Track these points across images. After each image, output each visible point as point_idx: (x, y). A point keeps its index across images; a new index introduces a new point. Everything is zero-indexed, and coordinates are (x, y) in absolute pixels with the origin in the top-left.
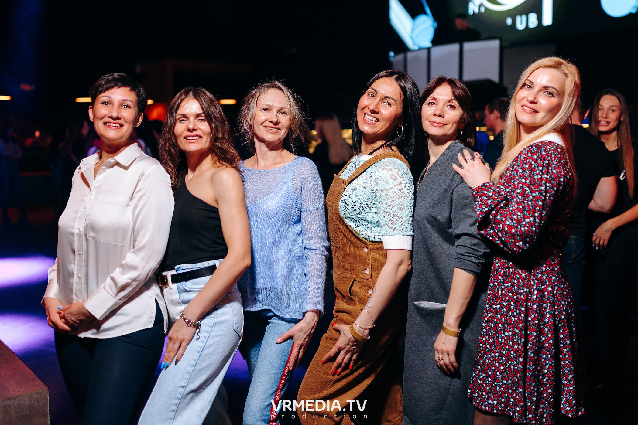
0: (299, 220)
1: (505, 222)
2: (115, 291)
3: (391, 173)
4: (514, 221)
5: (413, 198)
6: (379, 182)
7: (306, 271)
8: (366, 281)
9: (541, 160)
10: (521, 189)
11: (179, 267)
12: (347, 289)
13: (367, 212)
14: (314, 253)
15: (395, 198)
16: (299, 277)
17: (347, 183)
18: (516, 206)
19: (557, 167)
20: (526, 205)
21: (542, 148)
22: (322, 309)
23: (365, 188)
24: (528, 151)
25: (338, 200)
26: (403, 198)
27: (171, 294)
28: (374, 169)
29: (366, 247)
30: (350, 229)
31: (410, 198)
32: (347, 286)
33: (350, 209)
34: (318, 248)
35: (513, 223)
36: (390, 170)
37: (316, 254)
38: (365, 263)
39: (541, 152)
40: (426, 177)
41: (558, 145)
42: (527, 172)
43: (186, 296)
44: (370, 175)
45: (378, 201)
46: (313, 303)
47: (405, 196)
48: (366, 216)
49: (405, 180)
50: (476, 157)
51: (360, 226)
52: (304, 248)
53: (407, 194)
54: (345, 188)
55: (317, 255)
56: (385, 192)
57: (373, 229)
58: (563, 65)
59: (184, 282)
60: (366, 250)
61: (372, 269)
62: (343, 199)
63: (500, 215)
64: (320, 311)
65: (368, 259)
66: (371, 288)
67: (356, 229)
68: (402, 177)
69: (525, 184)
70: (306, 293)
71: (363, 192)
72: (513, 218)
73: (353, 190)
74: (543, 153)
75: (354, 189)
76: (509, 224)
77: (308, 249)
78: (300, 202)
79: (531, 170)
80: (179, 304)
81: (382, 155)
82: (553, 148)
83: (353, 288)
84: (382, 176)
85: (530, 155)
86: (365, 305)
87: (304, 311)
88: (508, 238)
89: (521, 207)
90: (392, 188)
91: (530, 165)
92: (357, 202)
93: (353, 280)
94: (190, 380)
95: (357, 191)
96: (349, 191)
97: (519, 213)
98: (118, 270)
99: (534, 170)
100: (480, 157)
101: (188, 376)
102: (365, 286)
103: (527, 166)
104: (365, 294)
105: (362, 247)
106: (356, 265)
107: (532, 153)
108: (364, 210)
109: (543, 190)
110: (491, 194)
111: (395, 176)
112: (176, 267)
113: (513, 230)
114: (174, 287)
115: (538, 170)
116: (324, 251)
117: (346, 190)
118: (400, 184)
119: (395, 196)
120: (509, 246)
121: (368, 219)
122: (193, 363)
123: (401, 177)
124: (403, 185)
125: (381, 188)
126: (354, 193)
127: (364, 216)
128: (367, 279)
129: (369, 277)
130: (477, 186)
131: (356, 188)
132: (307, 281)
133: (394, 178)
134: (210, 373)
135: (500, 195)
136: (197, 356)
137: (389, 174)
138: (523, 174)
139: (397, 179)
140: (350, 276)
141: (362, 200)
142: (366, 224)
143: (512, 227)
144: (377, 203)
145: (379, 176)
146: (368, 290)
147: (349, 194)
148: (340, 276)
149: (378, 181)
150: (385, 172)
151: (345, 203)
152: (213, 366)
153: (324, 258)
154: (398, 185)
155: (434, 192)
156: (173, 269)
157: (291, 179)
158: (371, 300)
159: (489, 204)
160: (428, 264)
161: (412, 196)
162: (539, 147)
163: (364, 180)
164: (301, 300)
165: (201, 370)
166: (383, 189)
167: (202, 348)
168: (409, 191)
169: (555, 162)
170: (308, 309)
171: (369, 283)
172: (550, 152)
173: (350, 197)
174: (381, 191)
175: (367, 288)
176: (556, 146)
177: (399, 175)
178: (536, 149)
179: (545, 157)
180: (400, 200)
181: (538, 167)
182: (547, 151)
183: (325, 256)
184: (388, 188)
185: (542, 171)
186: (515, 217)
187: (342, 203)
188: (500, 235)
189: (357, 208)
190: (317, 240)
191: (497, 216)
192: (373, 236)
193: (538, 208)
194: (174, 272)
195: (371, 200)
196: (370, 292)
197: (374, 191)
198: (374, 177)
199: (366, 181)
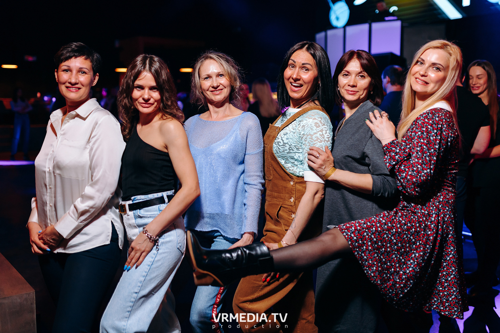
0: (242, 162)
1: (408, 172)
2: (77, 215)
3: (316, 121)
4: (415, 172)
5: (331, 142)
6: (305, 129)
7: (245, 201)
8: (290, 207)
9: (435, 124)
10: (420, 148)
11: (135, 198)
12: (276, 213)
13: (295, 152)
14: (252, 187)
15: (317, 142)
16: (240, 206)
17: (281, 129)
18: (416, 160)
19: (447, 130)
20: (424, 159)
21: (436, 115)
22: (256, 232)
23: (294, 133)
24: (425, 117)
25: (273, 142)
26: (323, 142)
27: (128, 219)
28: (302, 118)
29: (292, 180)
30: (281, 165)
31: (329, 143)
32: (275, 211)
33: (282, 149)
34: (256, 184)
35: (414, 174)
36: (315, 119)
37: (254, 188)
38: (290, 193)
39: (435, 118)
40: (342, 128)
41: (447, 111)
42: (425, 134)
43: (141, 221)
44: (299, 123)
45: (303, 143)
46: (249, 226)
47: (325, 140)
48: (293, 155)
49: (326, 128)
50: (384, 115)
51: (289, 163)
52: (245, 183)
53: (327, 139)
54: (278, 133)
55: (255, 190)
56: (309, 136)
57: (299, 166)
58: (448, 46)
59: (139, 210)
60: (292, 183)
61: (296, 198)
62: (276, 141)
63: (403, 165)
64: (255, 233)
65: (293, 190)
66: (294, 213)
67: (285, 165)
68: (324, 125)
69: (423, 143)
70: (245, 219)
71: (292, 136)
72: (414, 170)
73: (284, 135)
74: (437, 119)
75: (285, 133)
76: (411, 174)
77: (248, 184)
78: (245, 147)
79: (428, 132)
80: (135, 227)
81: (309, 108)
82: (443, 114)
83: (280, 212)
84: (308, 123)
85: (426, 120)
86: (289, 226)
87: (242, 233)
88: (408, 184)
89: (420, 161)
90: (315, 133)
91: (427, 128)
92: (288, 143)
93: (280, 206)
94: (142, 287)
95: (288, 135)
96: (282, 136)
97: (419, 166)
98: (79, 199)
99: (430, 132)
100: (387, 116)
101: (140, 285)
102: (290, 212)
103: (424, 129)
104: (289, 217)
105: (289, 181)
106: (283, 195)
107: (428, 119)
108: (293, 150)
109: (437, 148)
110: (398, 151)
111: (318, 124)
112: (132, 198)
113: (414, 180)
114: (131, 213)
115: (434, 132)
116: (260, 187)
117: (279, 134)
118: (322, 131)
119: (317, 140)
120: (409, 190)
121: (295, 157)
122: (145, 274)
123: (322, 125)
124: (324, 132)
125: (306, 133)
126: (286, 137)
127: (292, 155)
128: (291, 206)
129: (293, 204)
130: (387, 143)
131: (287, 133)
132: (245, 210)
133: (317, 125)
134: (158, 282)
135: (404, 152)
136: (148, 269)
137: (314, 122)
138: (422, 135)
139: (320, 126)
140: (278, 203)
141: (291, 142)
142: (293, 162)
143: (413, 177)
144: (302, 145)
145: (306, 124)
146: (292, 214)
147: (281, 137)
148: (270, 203)
149: (305, 127)
150: (311, 120)
151: (278, 144)
152: (161, 276)
153: (260, 192)
154: (320, 131)
155: (348, 140)
156: (130, 199)
157: (239, 128)
158: (294, 222)
159: (397, 159)
160: (339, 196)
161: (330, 141)
162: (433, 114)
163: (294, 127)
164: (240, 224)
165: (151, 279)
166: (308, 134)
167: (151, 262)
168: (329, 137)
169: (445, 126)
170: (246, 231)
171: (293, 209)
172: (442, 118)
173: (282, 140)
174: (306, 135)
175: (291, 213)
176: (445, 112)
177: (321, 123)
178: (431, 116)
179: (438, 122)
180: (320, 144)
181: (433, 130)
182: (440, 117)
183: (261, 190)
184: (312, 133)
185: (436, 133)
186: (415, 169)
187: (275, 144)
188: (402, 181)
189: (287, 148)
190: (256, 178)
191: (401, 166)
192: (298, 172)
193: (433, 162)
194: (130, 202)
195: (299, 143)
196: (293, 216)
197: (301, 135)
198: (302, 125)
199: (295, 128)
